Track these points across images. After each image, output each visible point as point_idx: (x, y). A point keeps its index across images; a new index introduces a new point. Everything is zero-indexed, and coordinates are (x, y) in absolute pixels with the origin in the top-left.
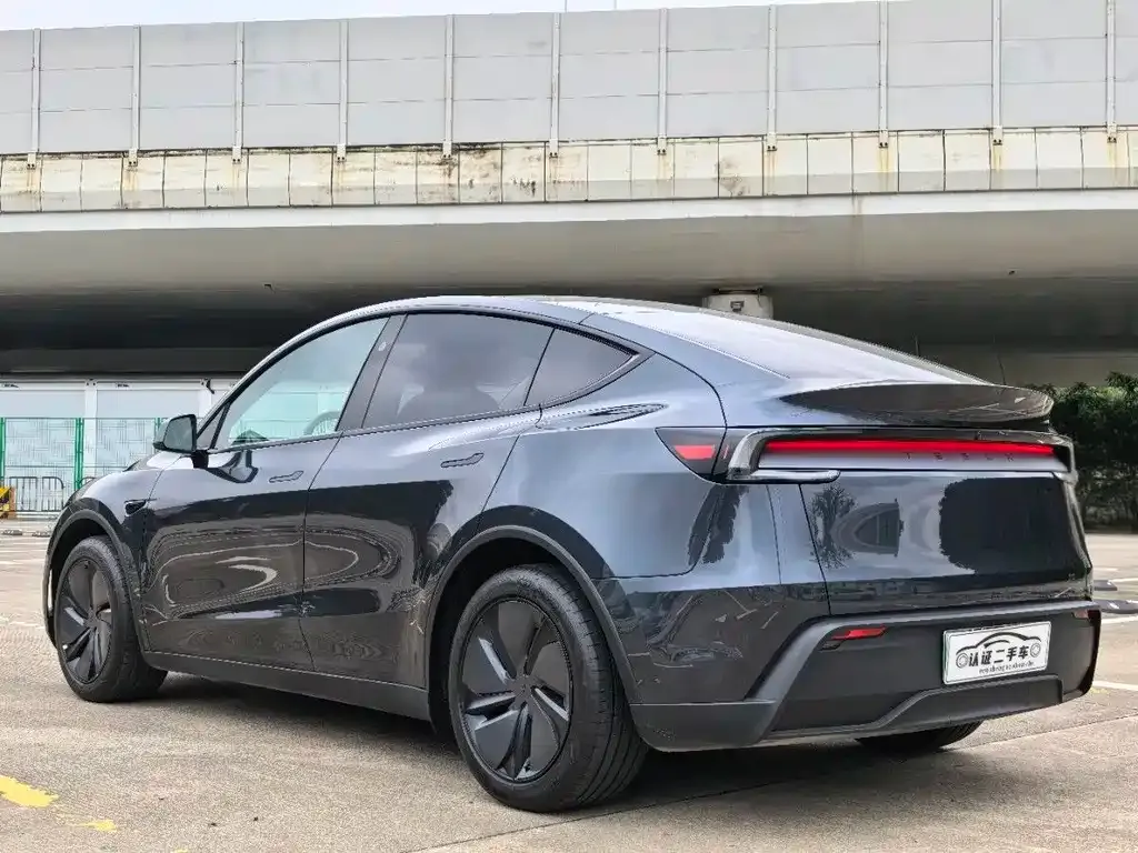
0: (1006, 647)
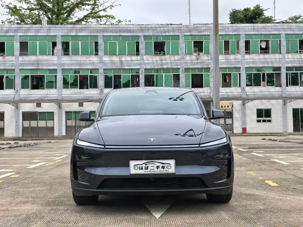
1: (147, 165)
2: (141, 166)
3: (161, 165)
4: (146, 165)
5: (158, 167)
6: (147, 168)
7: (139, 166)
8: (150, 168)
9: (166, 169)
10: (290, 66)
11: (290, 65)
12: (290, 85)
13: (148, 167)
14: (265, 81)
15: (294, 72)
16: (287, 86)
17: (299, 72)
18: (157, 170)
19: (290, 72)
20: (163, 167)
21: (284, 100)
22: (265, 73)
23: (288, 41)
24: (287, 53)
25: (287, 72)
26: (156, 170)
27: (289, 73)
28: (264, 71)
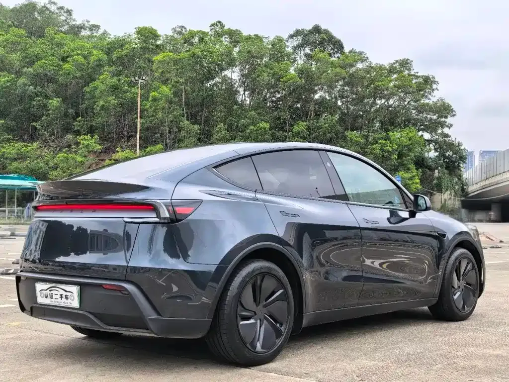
0: (59, 293)
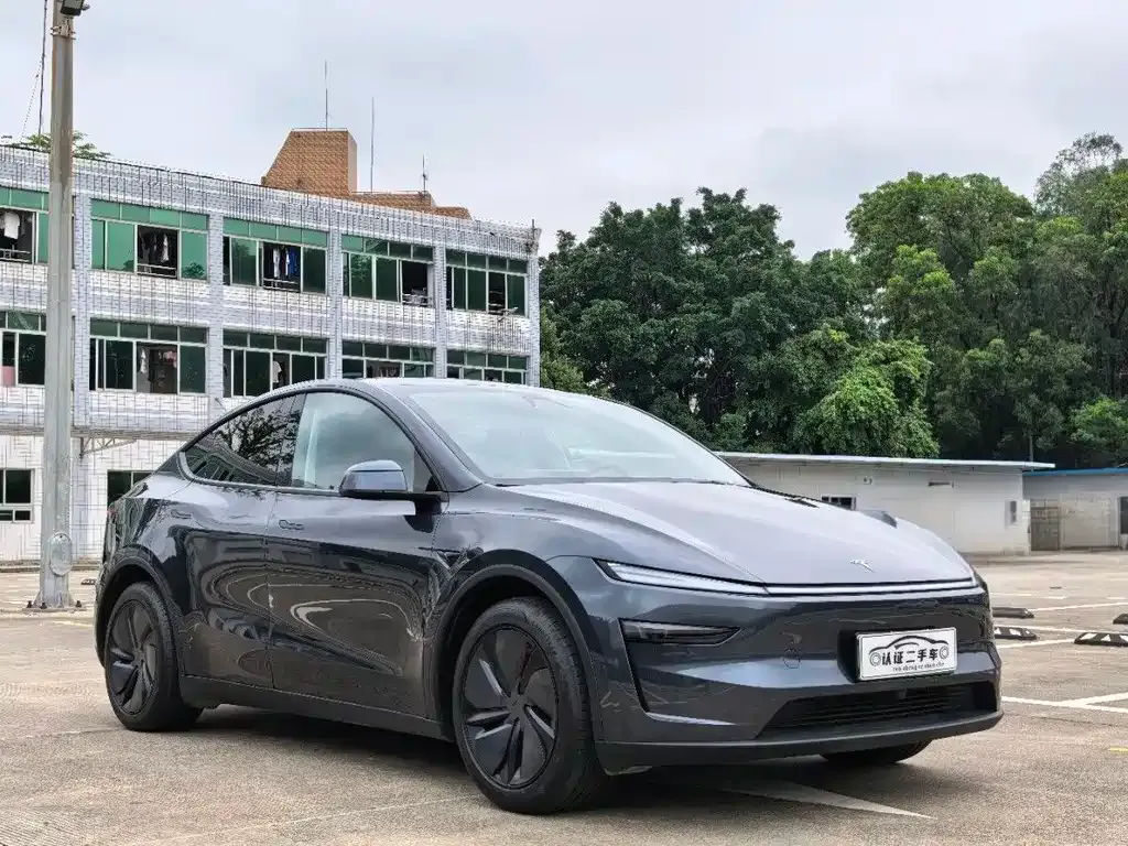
1: (900, 650)
2: (886, 651)
3: (928, 646)
4: (897, 647)
5: (922, 654)
6: (899, 660)
7: (880, 652)
8: (906, 657)
9: (938, 659)
10: (104, 317)
11: (107, 314)
12: (101, 386)
13: (901, 653)
14: (12, 364)
15: (118, 338)
16: (92, 387)
17: (134, 341)
18: (920, 664)
19: (105, 338)
20: (933, 654)
21: (82, 439)
22: (13, 335)
23: (99, 223)
24: (95, 267)
25: (93, 337)
26: (918, 662)
27: (101, 342)
28: (11, 326)
